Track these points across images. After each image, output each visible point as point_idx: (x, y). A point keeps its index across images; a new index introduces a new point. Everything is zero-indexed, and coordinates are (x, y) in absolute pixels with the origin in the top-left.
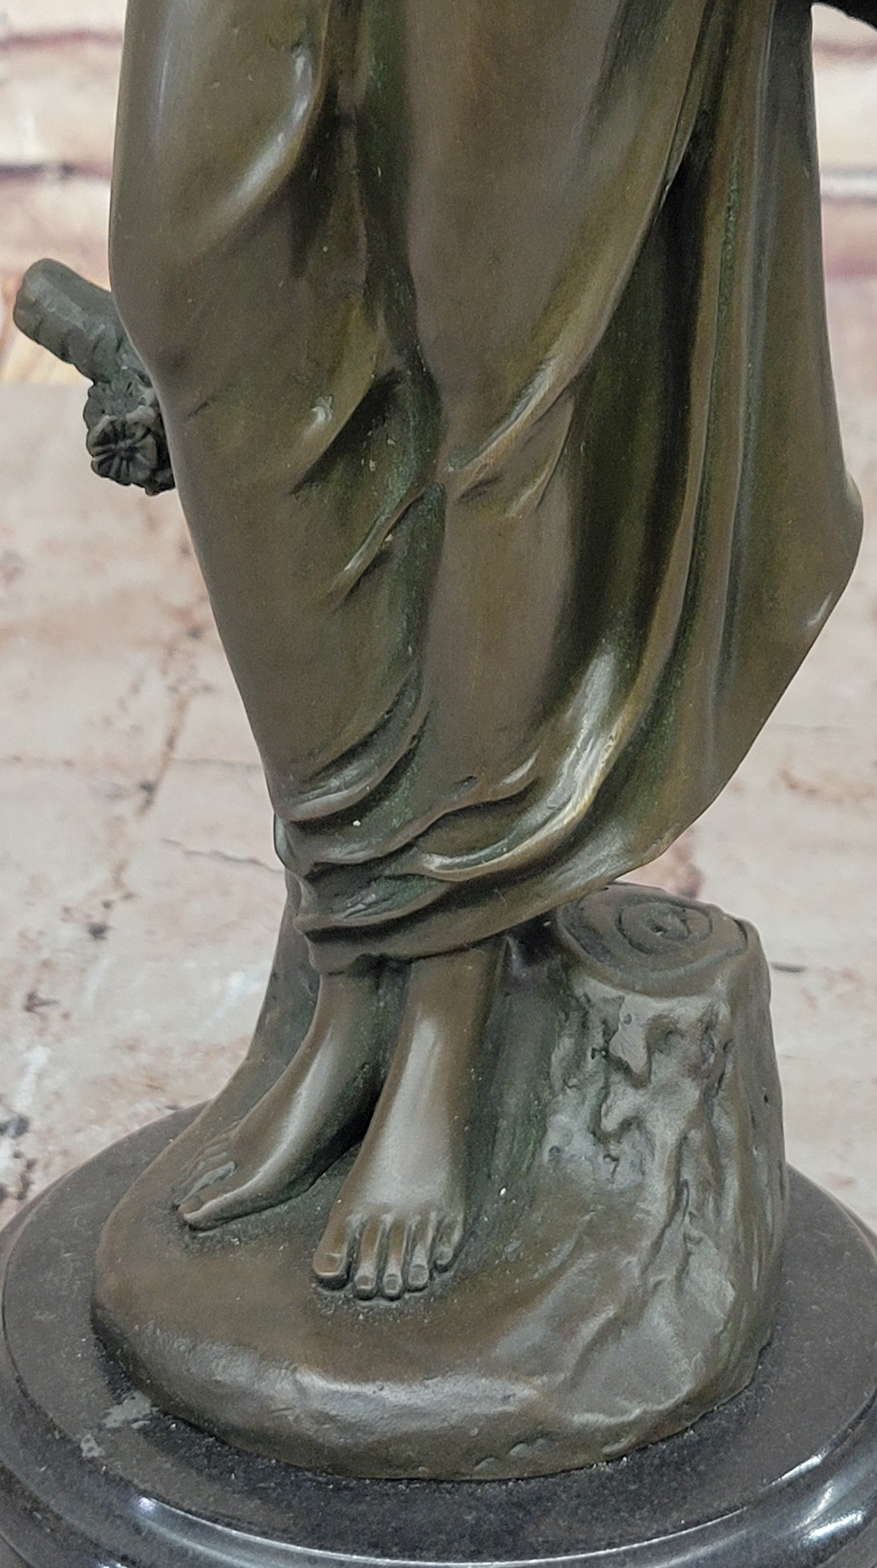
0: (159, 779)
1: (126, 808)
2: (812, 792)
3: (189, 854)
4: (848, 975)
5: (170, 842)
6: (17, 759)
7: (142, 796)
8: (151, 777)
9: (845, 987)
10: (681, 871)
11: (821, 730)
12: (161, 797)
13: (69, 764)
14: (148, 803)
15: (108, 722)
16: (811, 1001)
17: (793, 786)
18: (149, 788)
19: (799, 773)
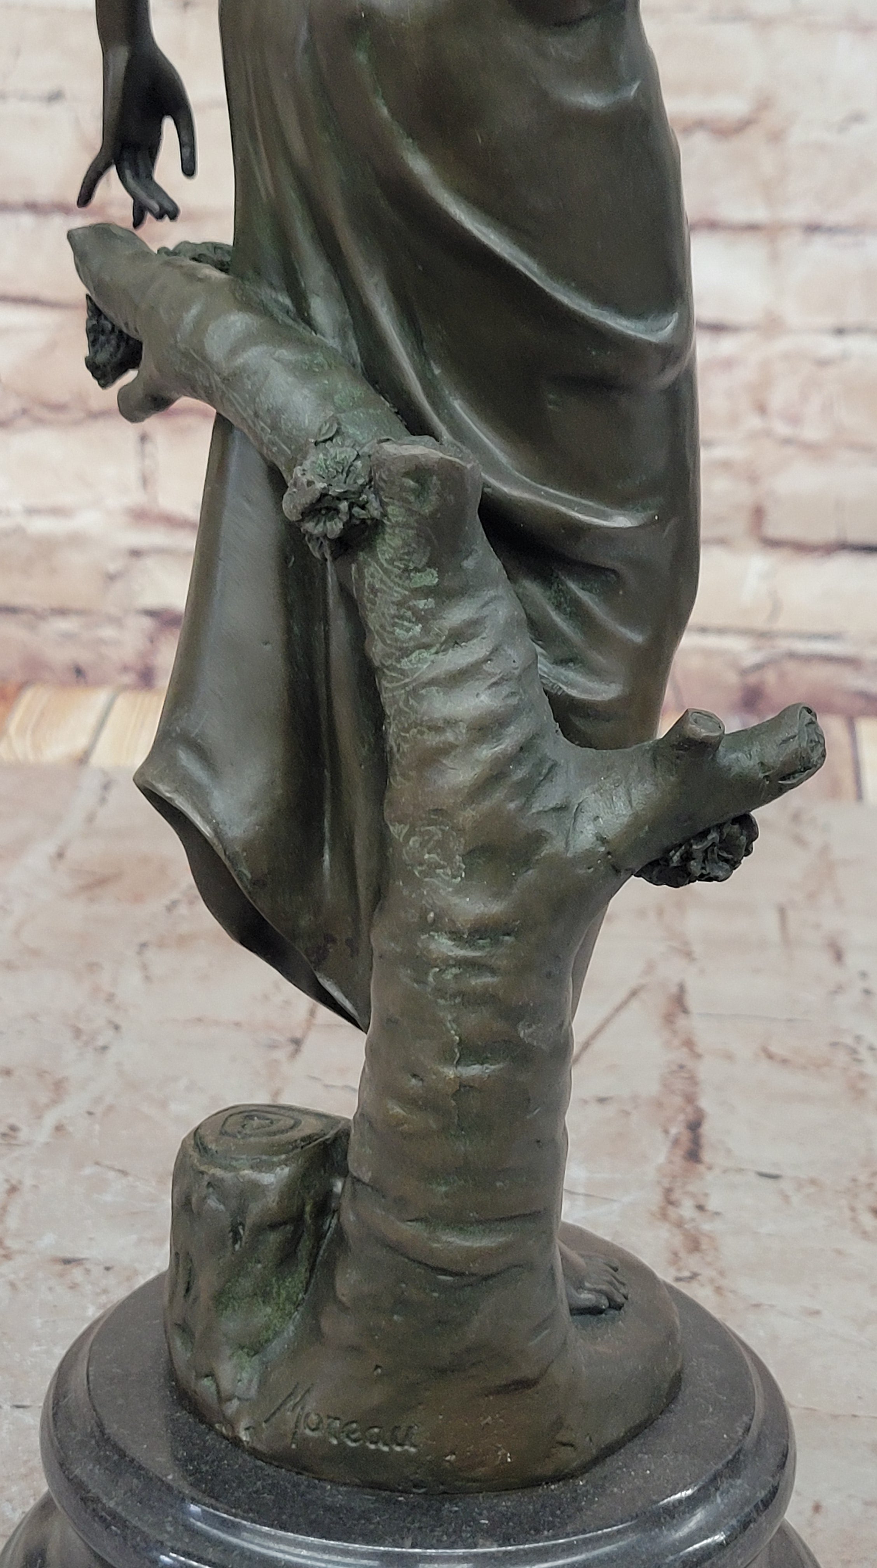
0: (304, 1036)
1: (280, 1055)
2: (784, 1061)
3: (326, 1086)
4: (813, 1182)
5: (314, 1078)
6: (200, 1020)
7: (291, 1048)
8: (298, 1034)
9: (811, 1190)
10: (689, 1109)
11: (790, 1020)
12: (306, 1048)
13: (237, 1024)
14: (297, 1051)
15: (266, 997)
16: (786, 1198)
17: (770, 1056)
18: (297, 1043)
19: (774, 1049)
